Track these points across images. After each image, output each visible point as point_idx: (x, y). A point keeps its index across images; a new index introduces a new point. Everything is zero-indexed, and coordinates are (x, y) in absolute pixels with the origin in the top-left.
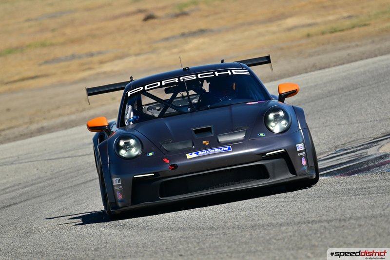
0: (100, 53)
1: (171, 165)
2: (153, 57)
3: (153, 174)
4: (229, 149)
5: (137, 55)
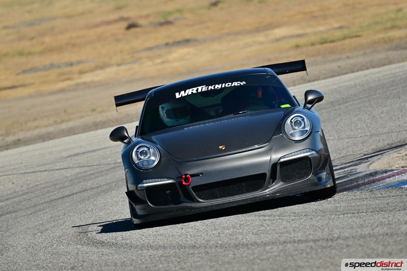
0: (80, 62)
2: (136, 67)
5: (119, 65)
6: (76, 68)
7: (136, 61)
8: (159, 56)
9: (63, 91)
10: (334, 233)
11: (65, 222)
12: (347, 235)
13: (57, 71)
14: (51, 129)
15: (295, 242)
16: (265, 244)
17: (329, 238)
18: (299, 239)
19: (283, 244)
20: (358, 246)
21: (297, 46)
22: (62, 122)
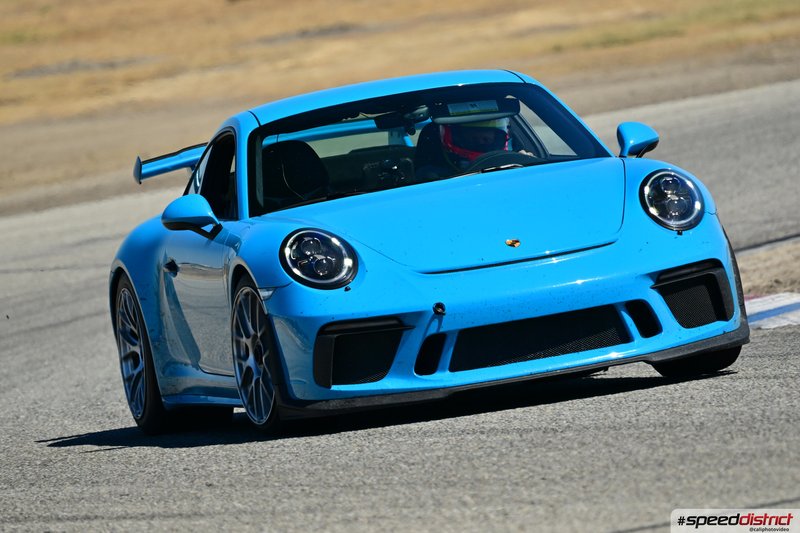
0: (129, 62)
6: (120, 73)
7: (239, 62)
8: (285, 55)
9: (90, 116)
10: (562, 417)
11: (52, 371)
12: (587, 423)
13: (82, 76)
14: (57, 189)
15: (482, 433)
16: (425, 433)
17: (550, 427)
18: (493, 426)
19: (459, 435)
20: (601, 445)
21: (558, 49)
22: (81, 175)
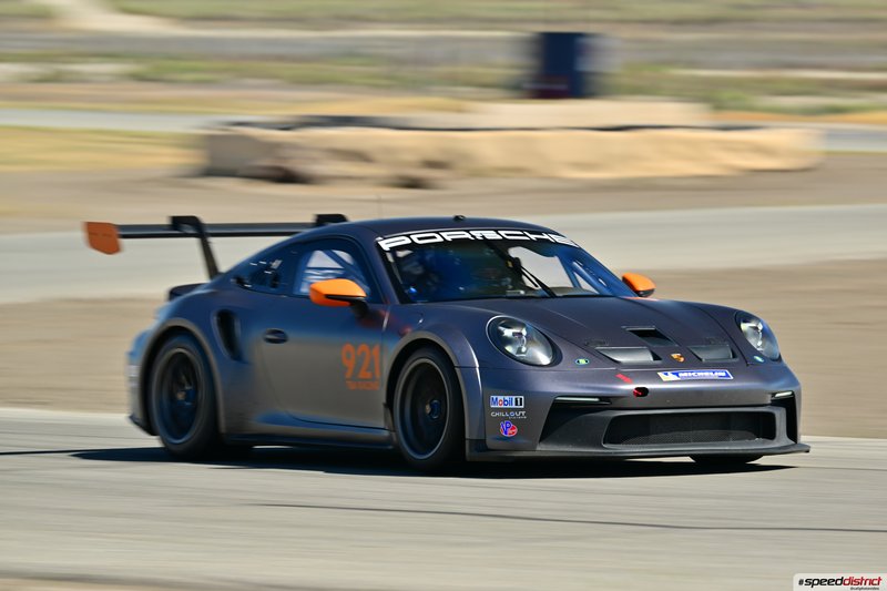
1: (637, 389)
3: (596, 400)
4: (727, 376)
